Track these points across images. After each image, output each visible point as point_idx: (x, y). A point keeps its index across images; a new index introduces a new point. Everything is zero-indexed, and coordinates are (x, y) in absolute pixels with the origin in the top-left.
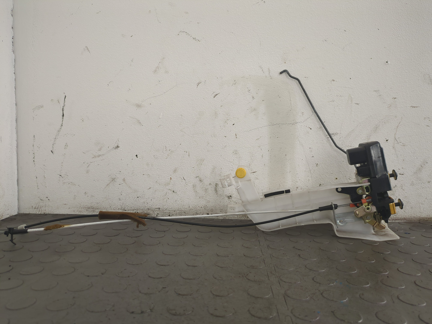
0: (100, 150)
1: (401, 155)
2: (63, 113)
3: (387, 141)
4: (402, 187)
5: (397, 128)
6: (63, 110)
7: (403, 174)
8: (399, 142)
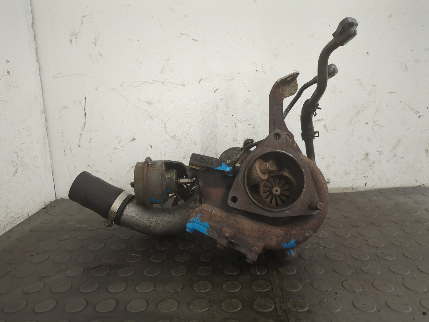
0: (119, 143)
2: (85, 113)
6: (85, 110)
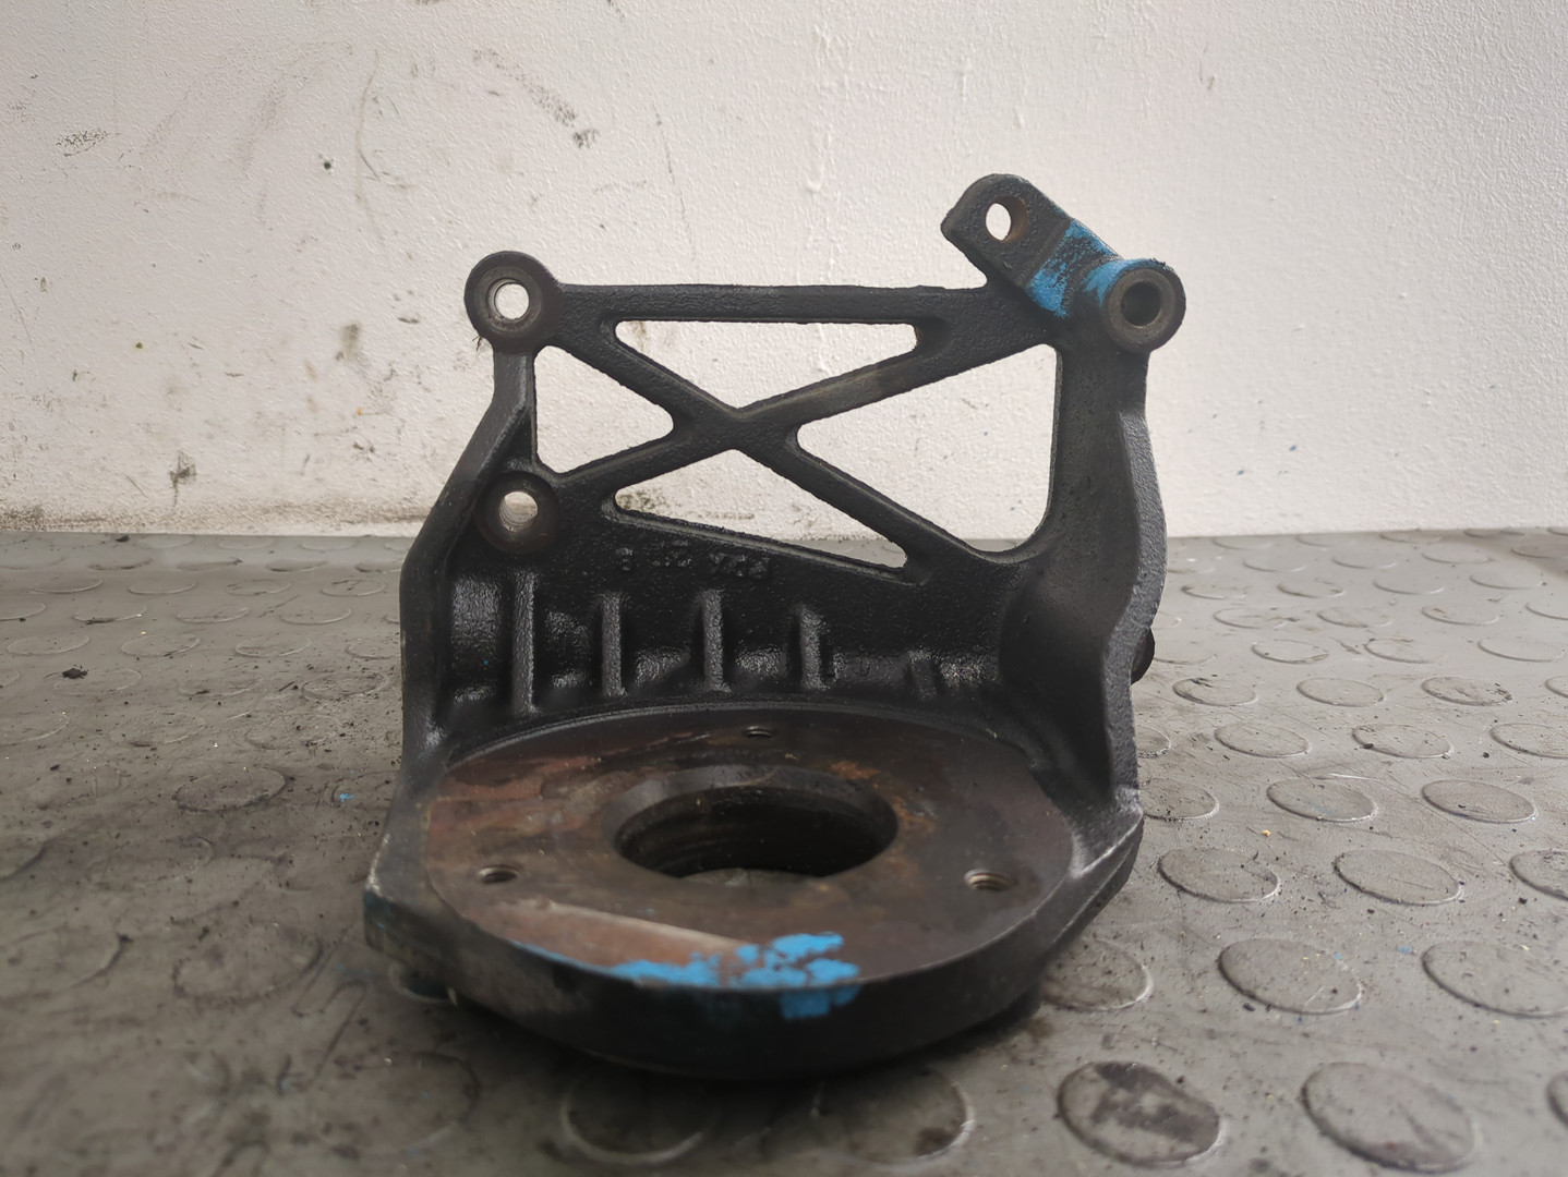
1: (396, 233)
3: (327, 166)
4: (419, 377)
5: (362, 106)
7: (415, 321)
8: (378, 170)
